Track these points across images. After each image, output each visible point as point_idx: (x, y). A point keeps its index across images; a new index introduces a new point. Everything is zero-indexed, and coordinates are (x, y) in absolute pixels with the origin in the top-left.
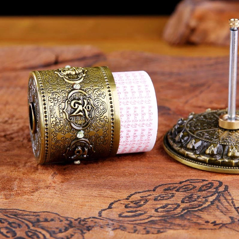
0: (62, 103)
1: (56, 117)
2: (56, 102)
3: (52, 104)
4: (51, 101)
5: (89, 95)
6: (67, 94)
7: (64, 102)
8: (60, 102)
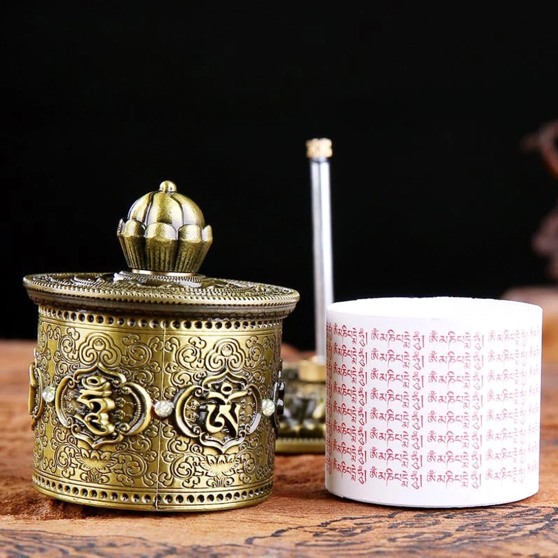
0: (204, 453)
1: (233, 472)
2: (199, 468)
3: (204, 479)
4: (196, 481)
5: (193, 379)
6: (181, 438)
7: (201, 449)
8: (202, 459)
